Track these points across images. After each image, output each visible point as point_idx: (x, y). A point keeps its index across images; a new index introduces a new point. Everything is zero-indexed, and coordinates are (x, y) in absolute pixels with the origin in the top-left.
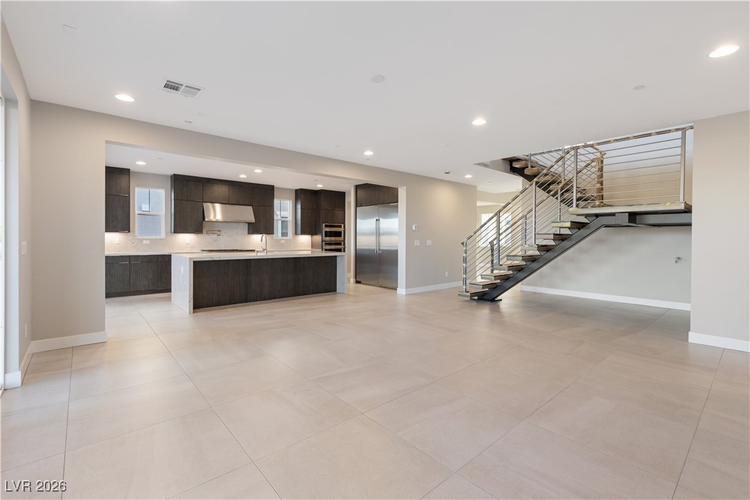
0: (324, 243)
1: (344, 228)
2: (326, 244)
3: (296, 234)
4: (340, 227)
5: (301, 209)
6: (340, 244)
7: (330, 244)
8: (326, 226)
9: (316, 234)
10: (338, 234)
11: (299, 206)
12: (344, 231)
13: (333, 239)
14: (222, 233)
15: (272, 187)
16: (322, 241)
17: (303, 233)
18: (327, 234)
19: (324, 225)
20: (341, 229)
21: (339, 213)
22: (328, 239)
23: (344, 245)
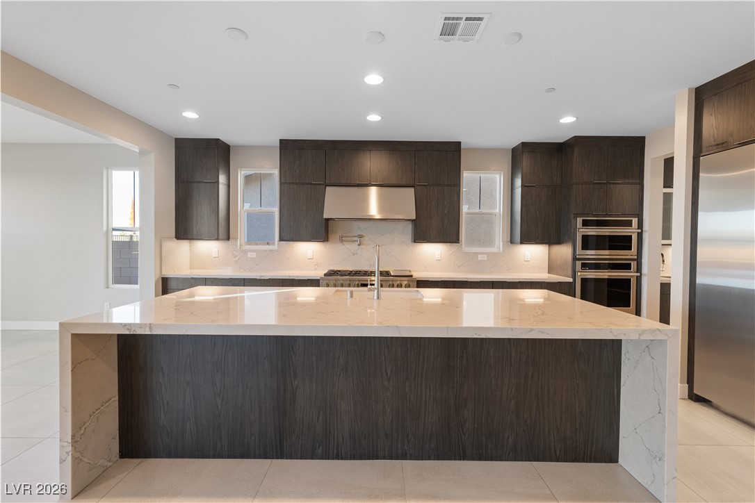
0: (579, 264)
1: (640, 225)
2: (584, 266)
3: (512, 242)
4: (629, 224)
5: (523, 186)
6: (627, 267)
7: (597, 267)
8: (585, 223)
9: (559, 242)
10: (623, 243)
11: (518, 182)
12: (640, 236)
13: (605, 253)
14: (365, 240)
15: (457, 145)
16: (575, 259)
17: (527, 239)
18: (587, 243)
19: (579, 220)
20: (632, 231)
21: (623, 191)
22: (591, 253)
23: (639, 269)
